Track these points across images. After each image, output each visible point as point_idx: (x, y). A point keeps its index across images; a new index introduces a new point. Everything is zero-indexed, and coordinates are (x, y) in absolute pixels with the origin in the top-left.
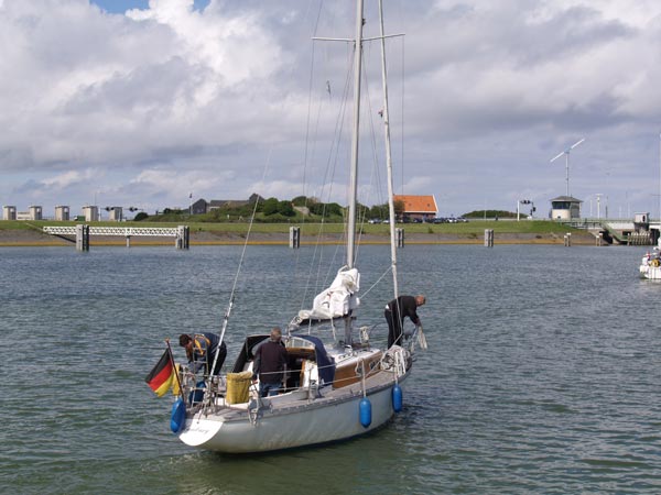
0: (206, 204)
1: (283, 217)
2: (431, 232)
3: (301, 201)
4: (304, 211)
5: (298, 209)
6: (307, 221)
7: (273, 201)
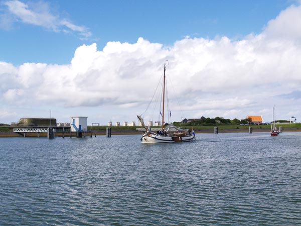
0: (187, 120)
1: (212, 124)
2: (261, 128)
3: (218, 119)
4: (219, 122)
5: (217, 121)
6: (220, 125)
7: (209, 119)
